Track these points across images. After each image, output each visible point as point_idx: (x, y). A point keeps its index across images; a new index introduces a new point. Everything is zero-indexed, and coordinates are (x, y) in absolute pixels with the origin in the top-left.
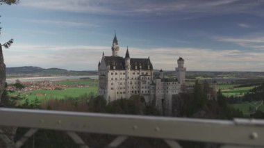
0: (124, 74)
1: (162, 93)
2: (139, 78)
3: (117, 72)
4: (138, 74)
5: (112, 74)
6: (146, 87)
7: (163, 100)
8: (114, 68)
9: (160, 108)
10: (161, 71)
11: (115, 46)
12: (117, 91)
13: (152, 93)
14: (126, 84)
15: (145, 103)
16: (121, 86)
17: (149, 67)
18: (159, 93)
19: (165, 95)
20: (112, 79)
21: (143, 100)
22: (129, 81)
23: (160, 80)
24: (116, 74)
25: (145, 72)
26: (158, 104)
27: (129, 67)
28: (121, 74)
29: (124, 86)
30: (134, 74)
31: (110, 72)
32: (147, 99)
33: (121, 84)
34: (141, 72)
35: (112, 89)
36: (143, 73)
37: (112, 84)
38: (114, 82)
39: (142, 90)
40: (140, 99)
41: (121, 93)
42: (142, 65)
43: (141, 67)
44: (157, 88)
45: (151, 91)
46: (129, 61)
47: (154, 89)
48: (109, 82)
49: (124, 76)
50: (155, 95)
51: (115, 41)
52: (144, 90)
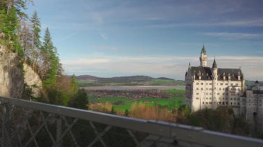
0: (210, 84)
1: (255, 106)
2: (227, 89)
3: (203, 82)
4: (227, 84)
5: (197, 84)
6: (235, 99)
7: (255, 114)
8: (200, 78)
9: (252, 122)
10: (257, 82)
11: (203, 56)
12: (202, 101)
13: (242, 105)
14: (212, 94)
15: (234, 116)
16: (207, 96)
17: (239, 77)
18: (250, 106)
19: (257, 109)
20: (197, 89)
21: (231, 112)
22: (216, 91)
23: (251, 92)
24: (202, 84)
25: (234, 83)
26: (249, 117)
27: (216, 77)
28: (207, 84)
29: (211, 96)
30: (222, 84)
31: (196, 82)
32: (236, 112)
33: (207, 94)
34: (230, 82)
35: (197, 98)
36: (232, 84)
37: (197, 94)
38: (199, 91)
39: (230, 101)
40: (227, 111)
41: (207, 103)
42: (231, 75)
43: (229, 77)
44: (248, 100)
45: (241, 103)
46: (216, 72)
47: (245, 101)
48: (195, 92)
49: (211, 87)
50: (245, 108)
51: (203, 51)
52: (233, 101)
